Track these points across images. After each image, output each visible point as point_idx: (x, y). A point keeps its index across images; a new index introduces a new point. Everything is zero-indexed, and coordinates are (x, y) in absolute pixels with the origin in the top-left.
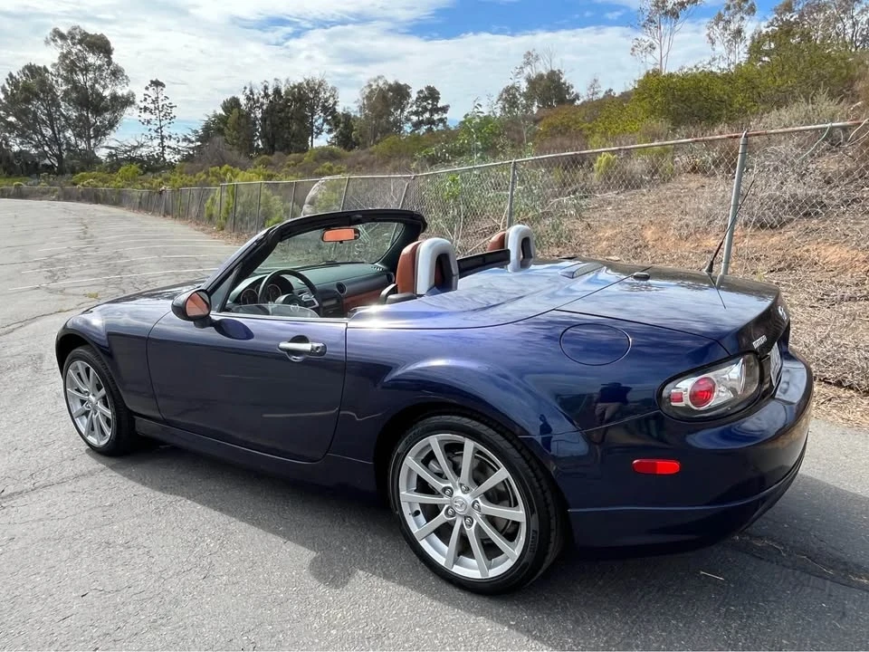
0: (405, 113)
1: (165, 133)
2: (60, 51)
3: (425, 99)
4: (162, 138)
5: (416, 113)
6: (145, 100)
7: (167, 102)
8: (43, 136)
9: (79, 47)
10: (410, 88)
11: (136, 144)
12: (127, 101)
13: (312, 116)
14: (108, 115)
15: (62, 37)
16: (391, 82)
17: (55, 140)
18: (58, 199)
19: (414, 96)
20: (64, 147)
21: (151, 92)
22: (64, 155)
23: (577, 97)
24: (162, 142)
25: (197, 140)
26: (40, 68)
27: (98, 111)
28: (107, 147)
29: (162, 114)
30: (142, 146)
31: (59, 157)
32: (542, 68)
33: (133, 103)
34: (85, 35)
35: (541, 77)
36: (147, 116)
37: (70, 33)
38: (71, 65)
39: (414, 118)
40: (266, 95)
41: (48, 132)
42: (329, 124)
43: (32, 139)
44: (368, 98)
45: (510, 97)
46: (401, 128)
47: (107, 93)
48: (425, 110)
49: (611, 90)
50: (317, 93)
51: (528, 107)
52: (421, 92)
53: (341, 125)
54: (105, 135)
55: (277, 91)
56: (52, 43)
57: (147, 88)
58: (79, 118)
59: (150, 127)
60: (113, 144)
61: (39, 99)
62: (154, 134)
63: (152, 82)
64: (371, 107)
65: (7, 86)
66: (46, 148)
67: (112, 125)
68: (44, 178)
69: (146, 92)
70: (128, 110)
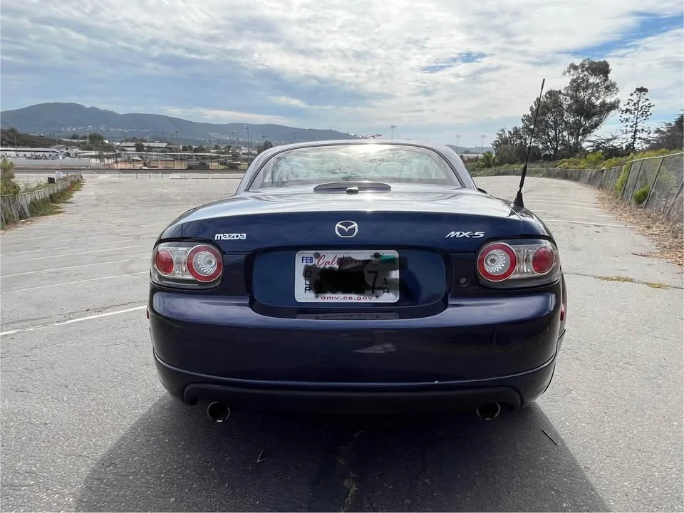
1: (639, 128)
2: (571, 78)
4: (636, 131)
6: (628, 104)
7: (647, 103)
8: (549, 136)
9: (586, 73)
11: (610, 137)
12: (613, 106)
14: (595, 119)
15: (575, 68)
17: (556, 139)
18: (543, 176)
20: (560, 142)
21: (635, 98)
22: (559, 148)
24: (634, 136)
25: (668, 131)
26: (557, 92)
27: (588, 117)
28: (589, 141)
29: (640, 113)
30: (615, 138)
31: (555, 149)
33: (617, 107)
34: (592, 63)
36: (627, 116)
37: (581, 65)
38: (576, 86)
41: (552, 133)
43: (542, 138)
47: (598, 103)
54: (590, 132)
56: (567, 74)
57: (632, 95)
58: (575, 123)
59: (627, 123)
60: (593, 139)
61: (552, 112)
62: (629, 129)
63: (637, 89)
65: (534, 106)
66: (549, 144)
67: (596, 125)
68: (541, 163)
69: (631, 98)
70: (613, 112)
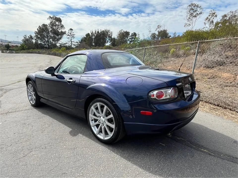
0: (128, 39)
1: (72, 41)
2: (50, 21)
3: (133, 35)
4: (72, 42)
5: (131, 39)
6: (68, 33)
7: (73, 34)
8: (45, 40)
9: (54, 20)
10: (130, 33)
11: (65, 43)
12: (64, 33)
13: (106, 38)
14: (60, 36)
15: (51, 18)
16: (125, 31)
17: (48, 41)
18: (47, 54)
19: (131, 34)
20: (50, 43)
21: (70, 31)
22: (50, 45)
23: (170, 36)
24: (71, 43)
25: (79, 43)
26: (46, 25)
27: (58, 35)
28: (59, 43)
29: (72, 36)
30: (67, 43)
31: (48, 45)
32: (162, 29)
33: (65, 33)
34: (56, 18)
35: (162, 31)
36: (69, 37)
37: (53, 17)
38: (52, 24)
39: (130, 40)
40: (96, 33)
41: (46, 39)
42: (110, 40)
43: (43, 41)
44: (119, 35)
45: (154, 36)
46: (127, 42)
47: (60, 31)
48: (133, 38)
49: (179, 35)
50: (108, 33)
51: (158, 38)
52: (132, 34)
53: (113, 41)
54: (59, 40)
55: (98, 32)
56: (49, 19)
57: (69, 30)
58: (54, 36)
59: (69, 39)
60: (61, 43)
61: (45, 32)
62: (70, 41)
63: (70, 29)
64: (120, 37)
65: (38, 29)
66: (46, 43)
67: (60, 38)
68: (45, 49)
69: (69, 31)
70: (64, 35)
